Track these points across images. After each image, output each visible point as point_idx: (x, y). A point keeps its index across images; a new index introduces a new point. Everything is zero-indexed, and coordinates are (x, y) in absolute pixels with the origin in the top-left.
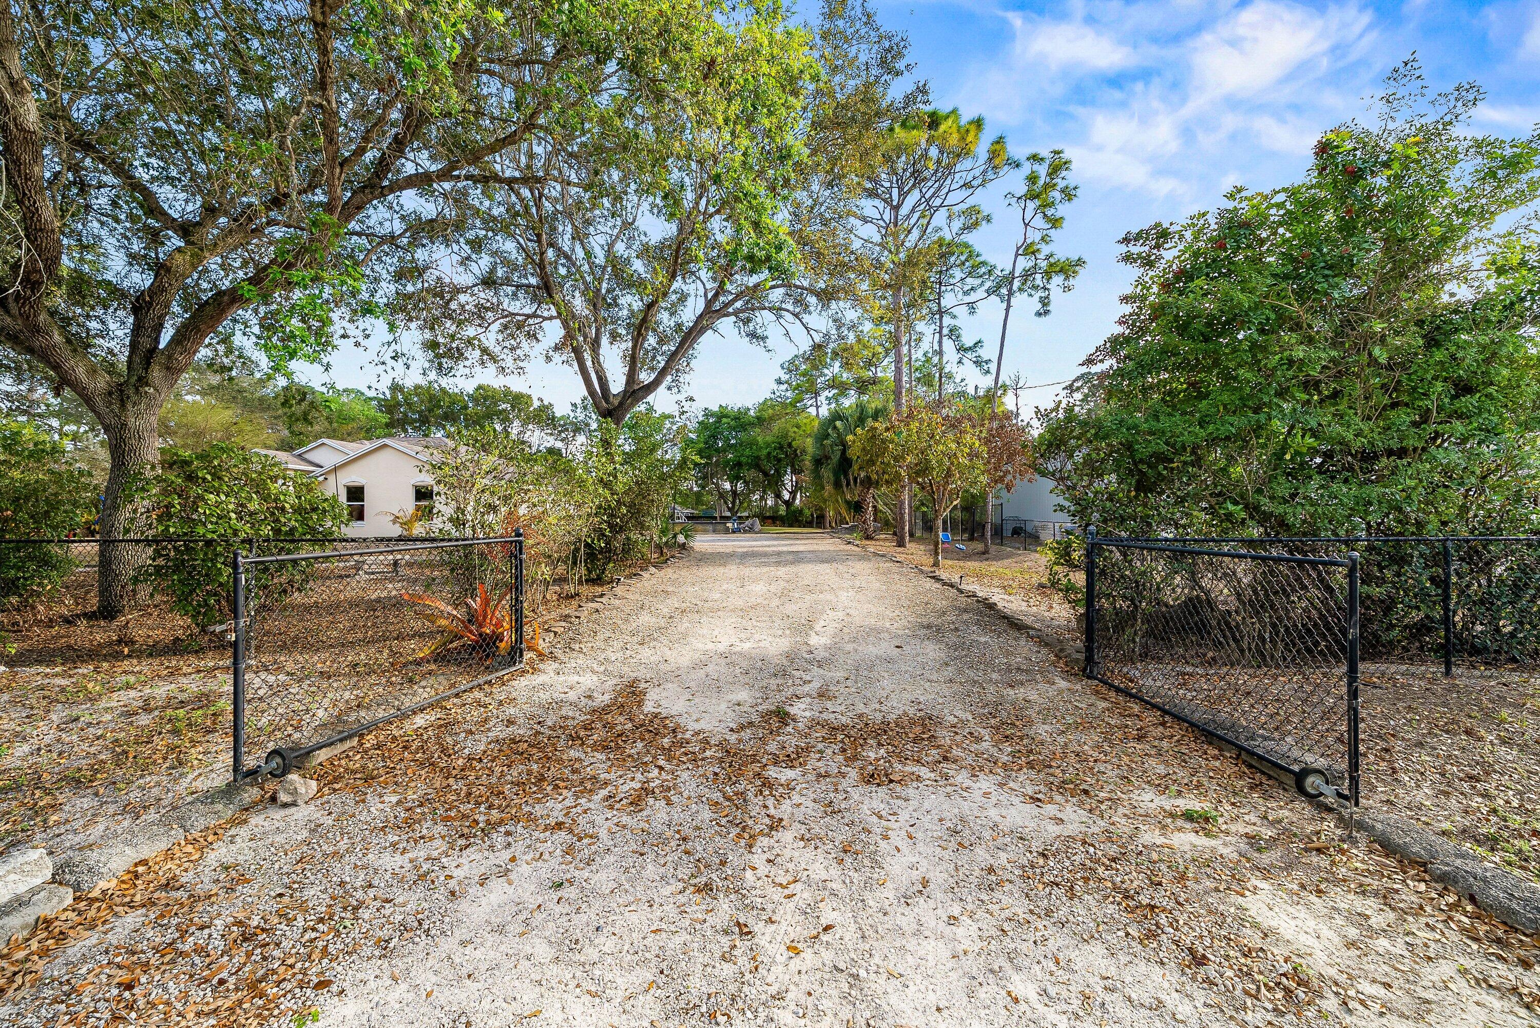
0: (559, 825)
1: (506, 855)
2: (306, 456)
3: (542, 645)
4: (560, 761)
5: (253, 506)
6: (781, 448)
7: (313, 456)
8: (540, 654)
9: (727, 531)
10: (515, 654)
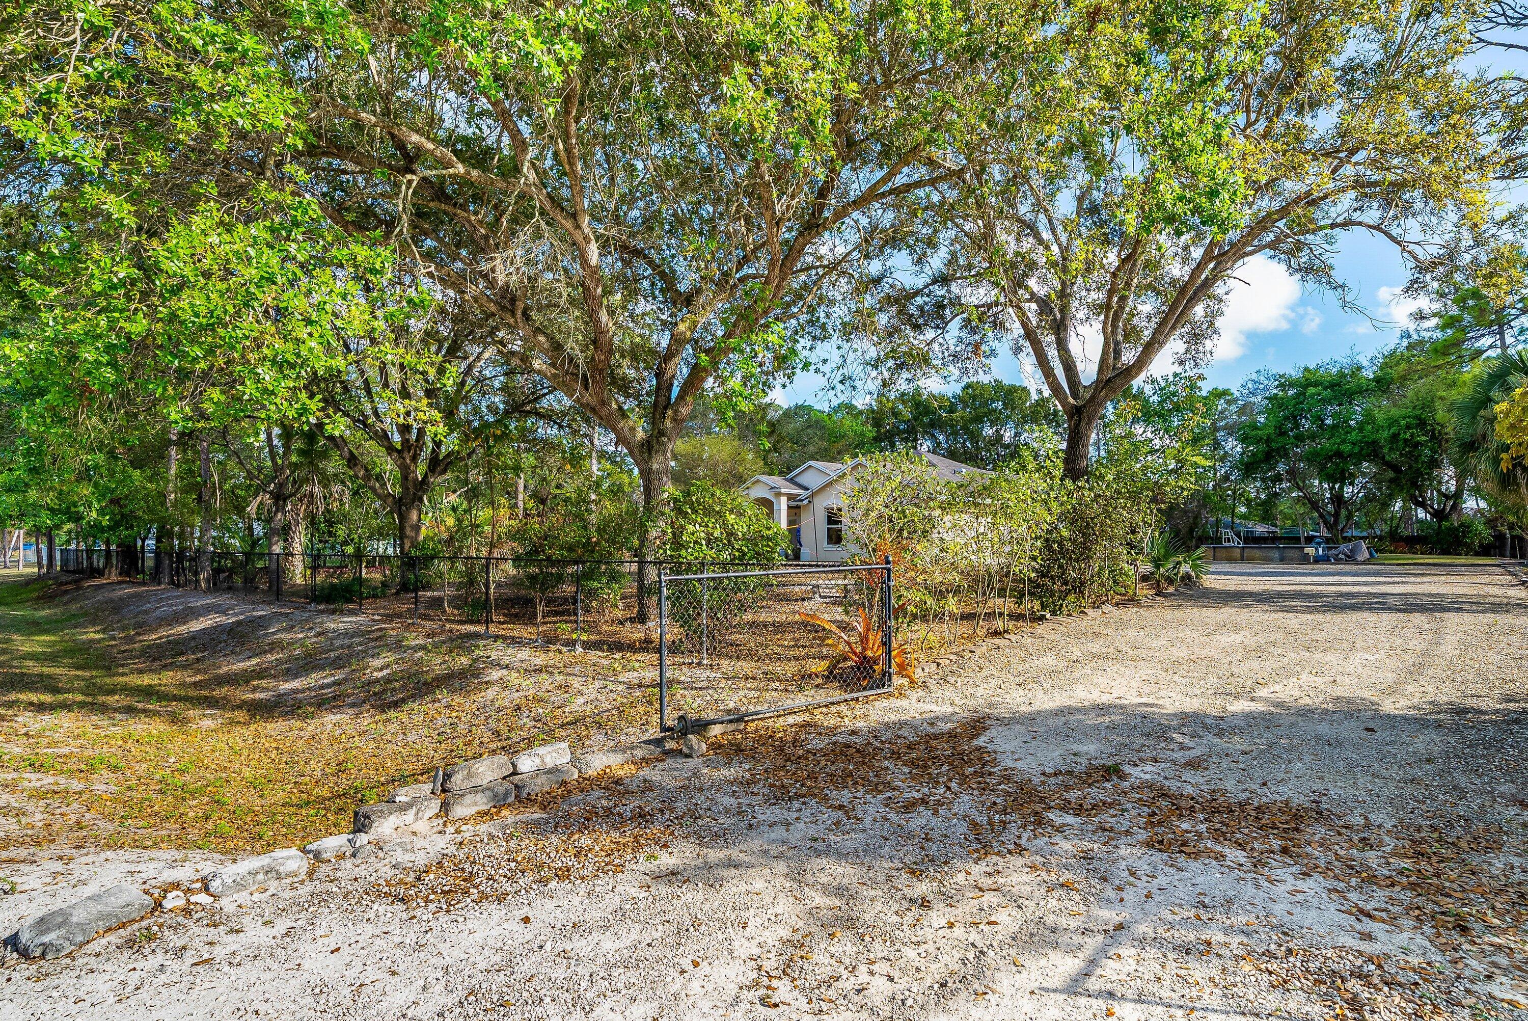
0: (841, 807)
1: (795, 815)
2: (798, 480)
3: (918, 674)
4: (872, 767)
5: (717, 533)
6: (1422, 423)
7: (803, 480)
8: (912, 682)
9: (1305, 559)
10: (885, 678)
